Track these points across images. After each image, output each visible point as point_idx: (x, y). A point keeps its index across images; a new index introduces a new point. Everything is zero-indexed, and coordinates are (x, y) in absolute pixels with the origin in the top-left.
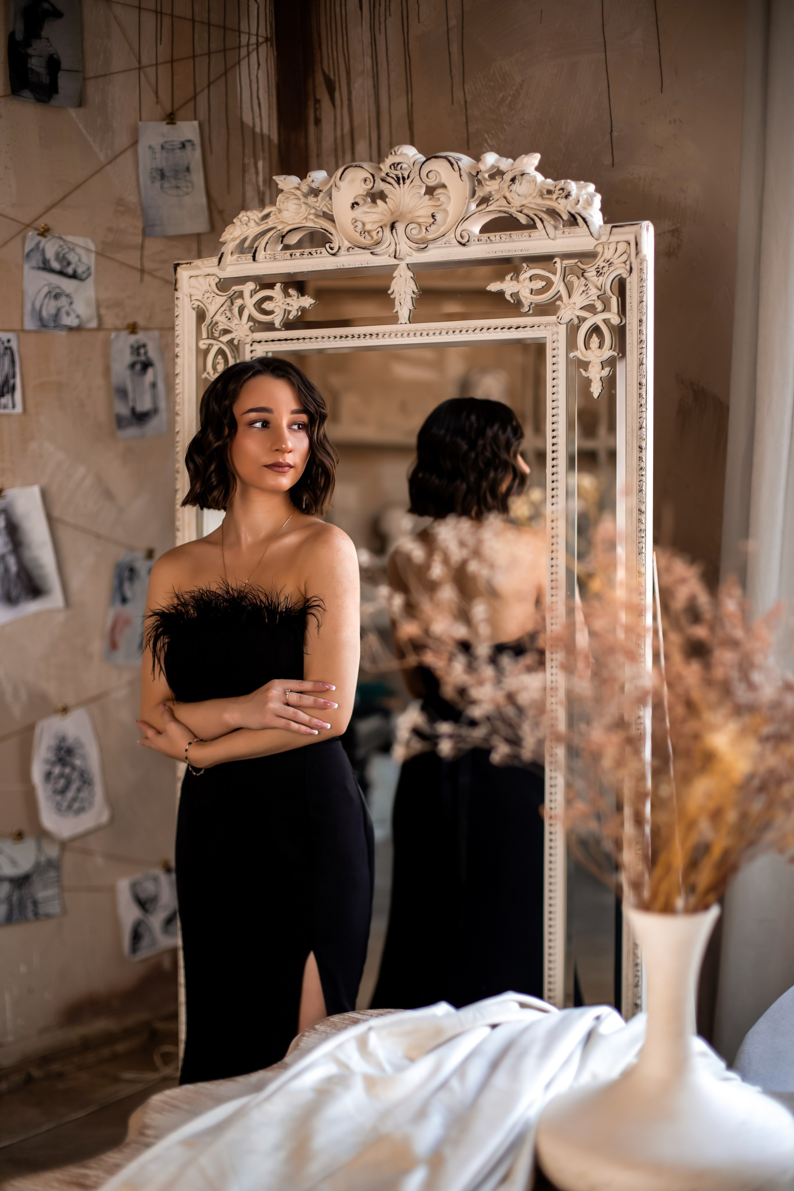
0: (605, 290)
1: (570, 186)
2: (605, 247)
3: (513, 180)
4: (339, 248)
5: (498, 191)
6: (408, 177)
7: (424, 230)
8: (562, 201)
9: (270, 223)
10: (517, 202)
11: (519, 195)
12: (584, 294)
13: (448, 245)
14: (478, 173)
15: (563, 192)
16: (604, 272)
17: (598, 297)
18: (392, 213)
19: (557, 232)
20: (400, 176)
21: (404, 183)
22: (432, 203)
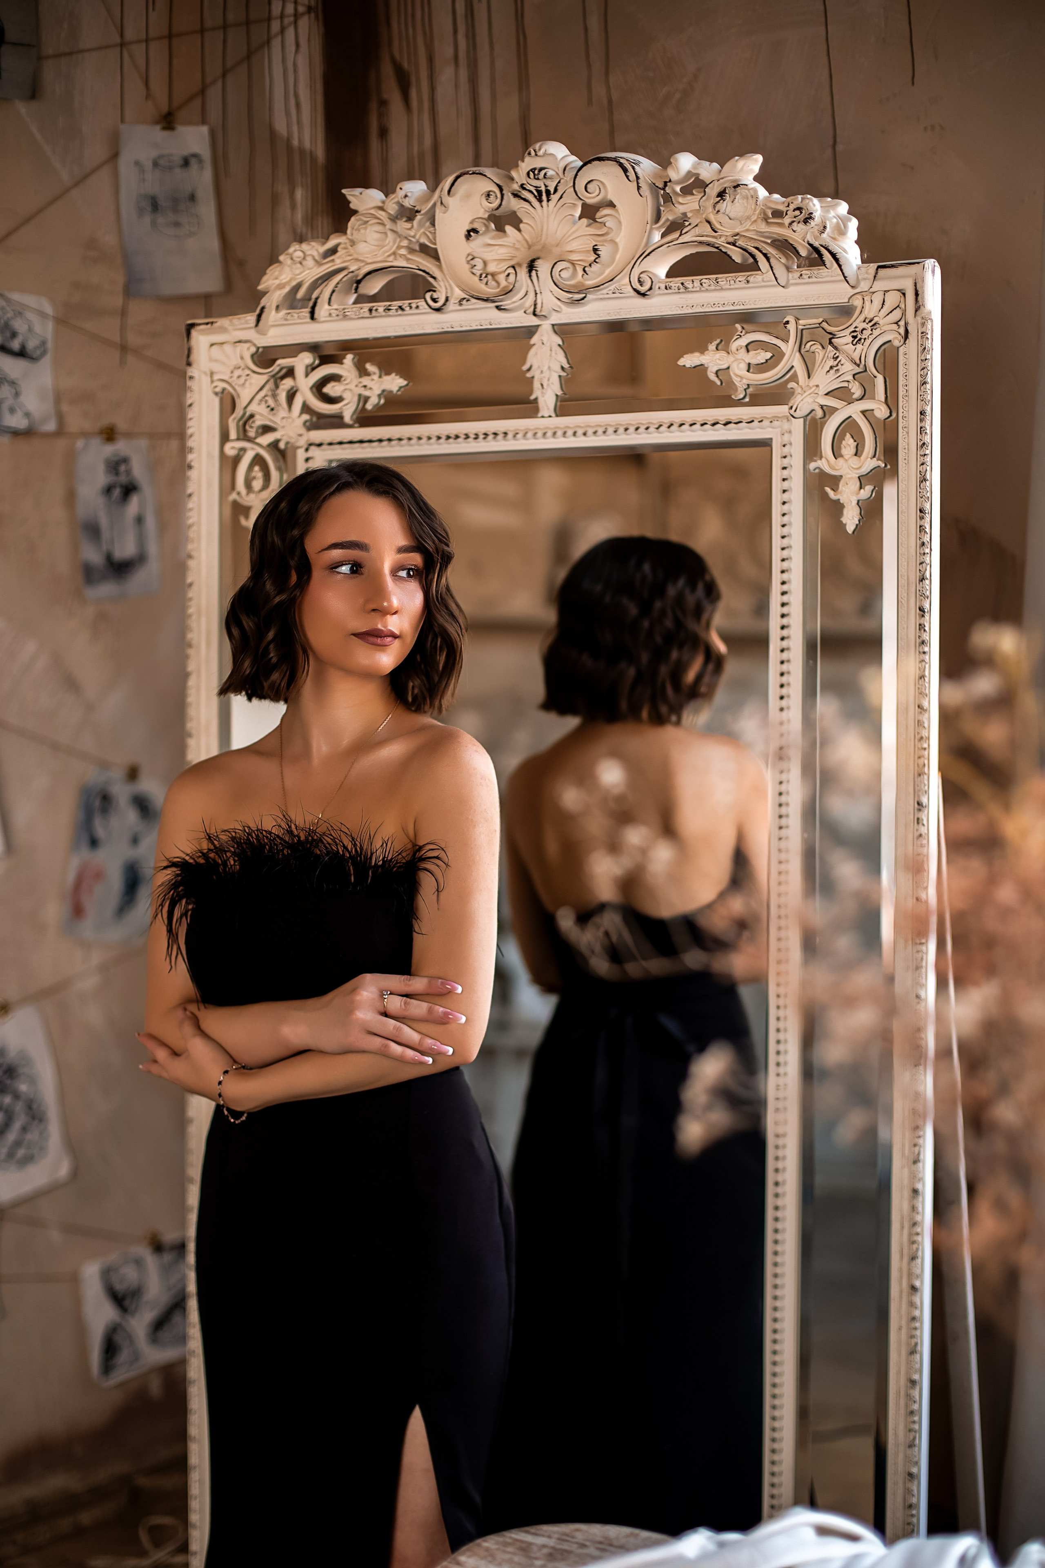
0: (865, 365)
1: (811, 204)
2: (865, 298)
3: (721, 195)
4: (447, 299)
5: (697, 212)
6: (556, 190)
7: (580, 272)
8: (800, 227)
9: (338, 261)
10: (727, 229)
11: (730, 219)
12: (832, 372)
13: (618, 295)
14: (666, 184)
15: (801, 213)
16: (863, 337)
17: (854, 375)
18: (530, 247)
19: (790, 275)
20: (543, 189)
21: (548, 200)
22: (592, 230)
